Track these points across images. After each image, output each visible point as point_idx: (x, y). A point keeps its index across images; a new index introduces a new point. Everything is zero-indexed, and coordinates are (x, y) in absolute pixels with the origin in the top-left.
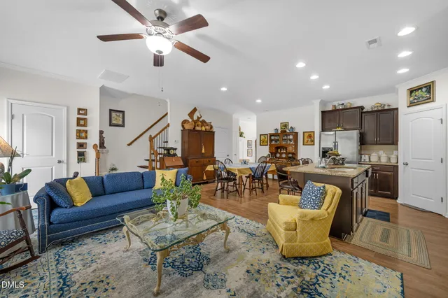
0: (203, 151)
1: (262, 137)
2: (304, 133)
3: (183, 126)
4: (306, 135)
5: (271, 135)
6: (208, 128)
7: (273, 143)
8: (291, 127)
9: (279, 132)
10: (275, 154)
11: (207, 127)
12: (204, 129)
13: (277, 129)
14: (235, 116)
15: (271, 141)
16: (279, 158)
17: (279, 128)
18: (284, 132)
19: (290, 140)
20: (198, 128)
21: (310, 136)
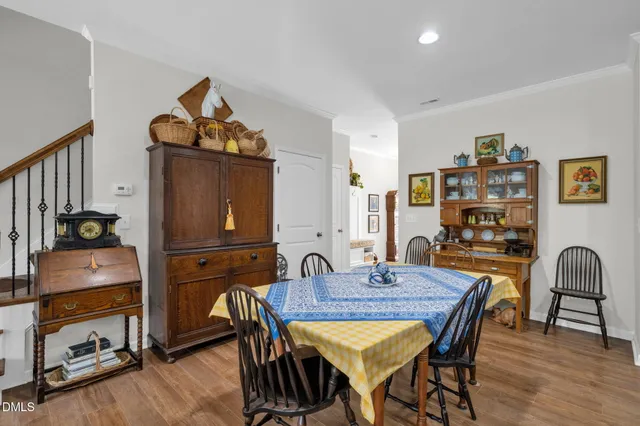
0: (230, 225)
1: (417, 182)
2: (562, 163)
3: (153, 135)
4: (571, 170)
5: (447, 174)
6: (248, 145)
7: (455, 196)
8: (516, 148)
9: (473, 162)
10: (458, 230)
11: (245, 143)
12: (232, 147)
13: (464, 157)
14: (338, 126)
15: (447, 190)
16: (470, 244)
17: (470, 151)
18: (488, 164)
19: (516, 187)
20: (207, 143)
21: (586, 174)
